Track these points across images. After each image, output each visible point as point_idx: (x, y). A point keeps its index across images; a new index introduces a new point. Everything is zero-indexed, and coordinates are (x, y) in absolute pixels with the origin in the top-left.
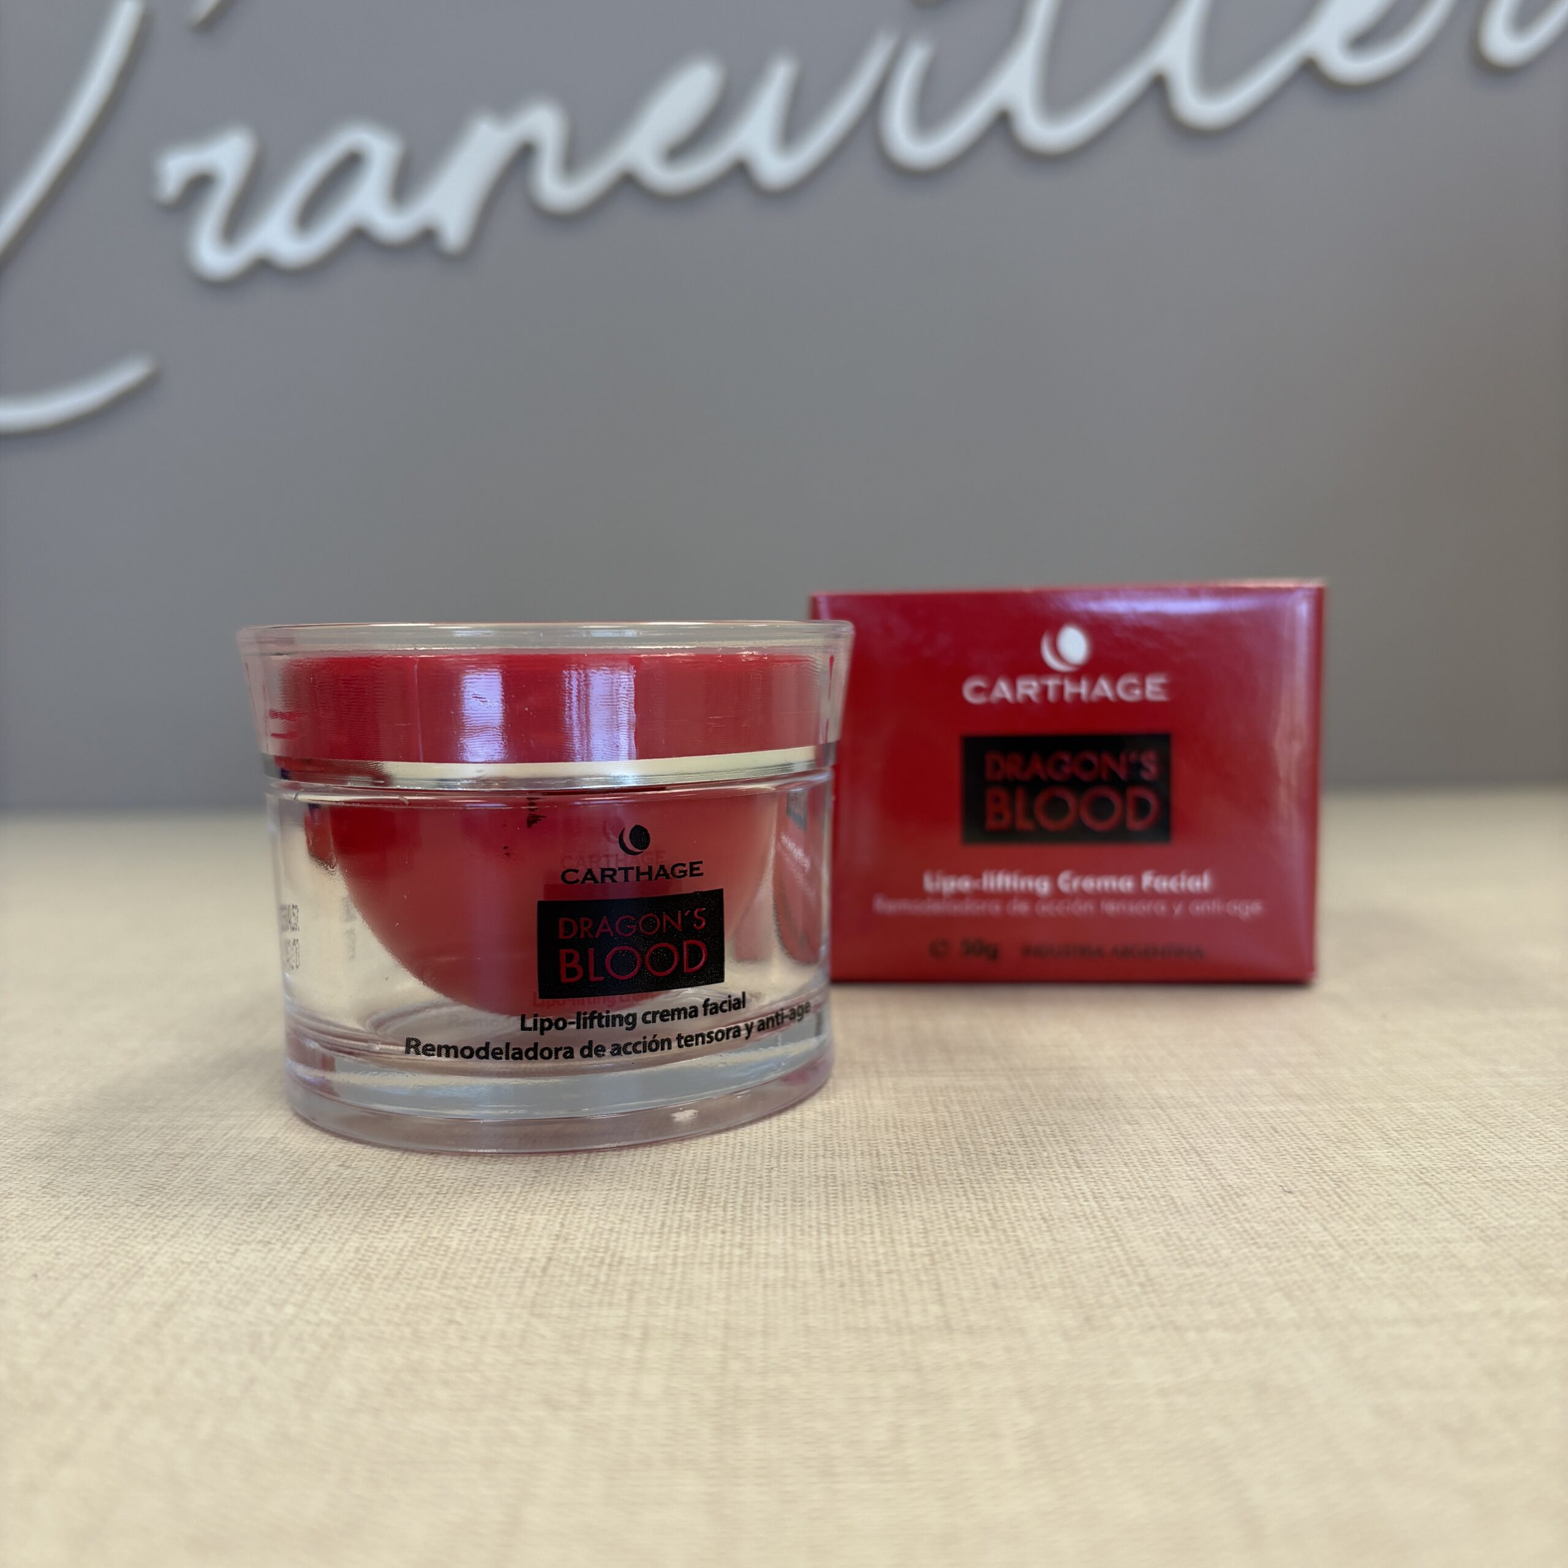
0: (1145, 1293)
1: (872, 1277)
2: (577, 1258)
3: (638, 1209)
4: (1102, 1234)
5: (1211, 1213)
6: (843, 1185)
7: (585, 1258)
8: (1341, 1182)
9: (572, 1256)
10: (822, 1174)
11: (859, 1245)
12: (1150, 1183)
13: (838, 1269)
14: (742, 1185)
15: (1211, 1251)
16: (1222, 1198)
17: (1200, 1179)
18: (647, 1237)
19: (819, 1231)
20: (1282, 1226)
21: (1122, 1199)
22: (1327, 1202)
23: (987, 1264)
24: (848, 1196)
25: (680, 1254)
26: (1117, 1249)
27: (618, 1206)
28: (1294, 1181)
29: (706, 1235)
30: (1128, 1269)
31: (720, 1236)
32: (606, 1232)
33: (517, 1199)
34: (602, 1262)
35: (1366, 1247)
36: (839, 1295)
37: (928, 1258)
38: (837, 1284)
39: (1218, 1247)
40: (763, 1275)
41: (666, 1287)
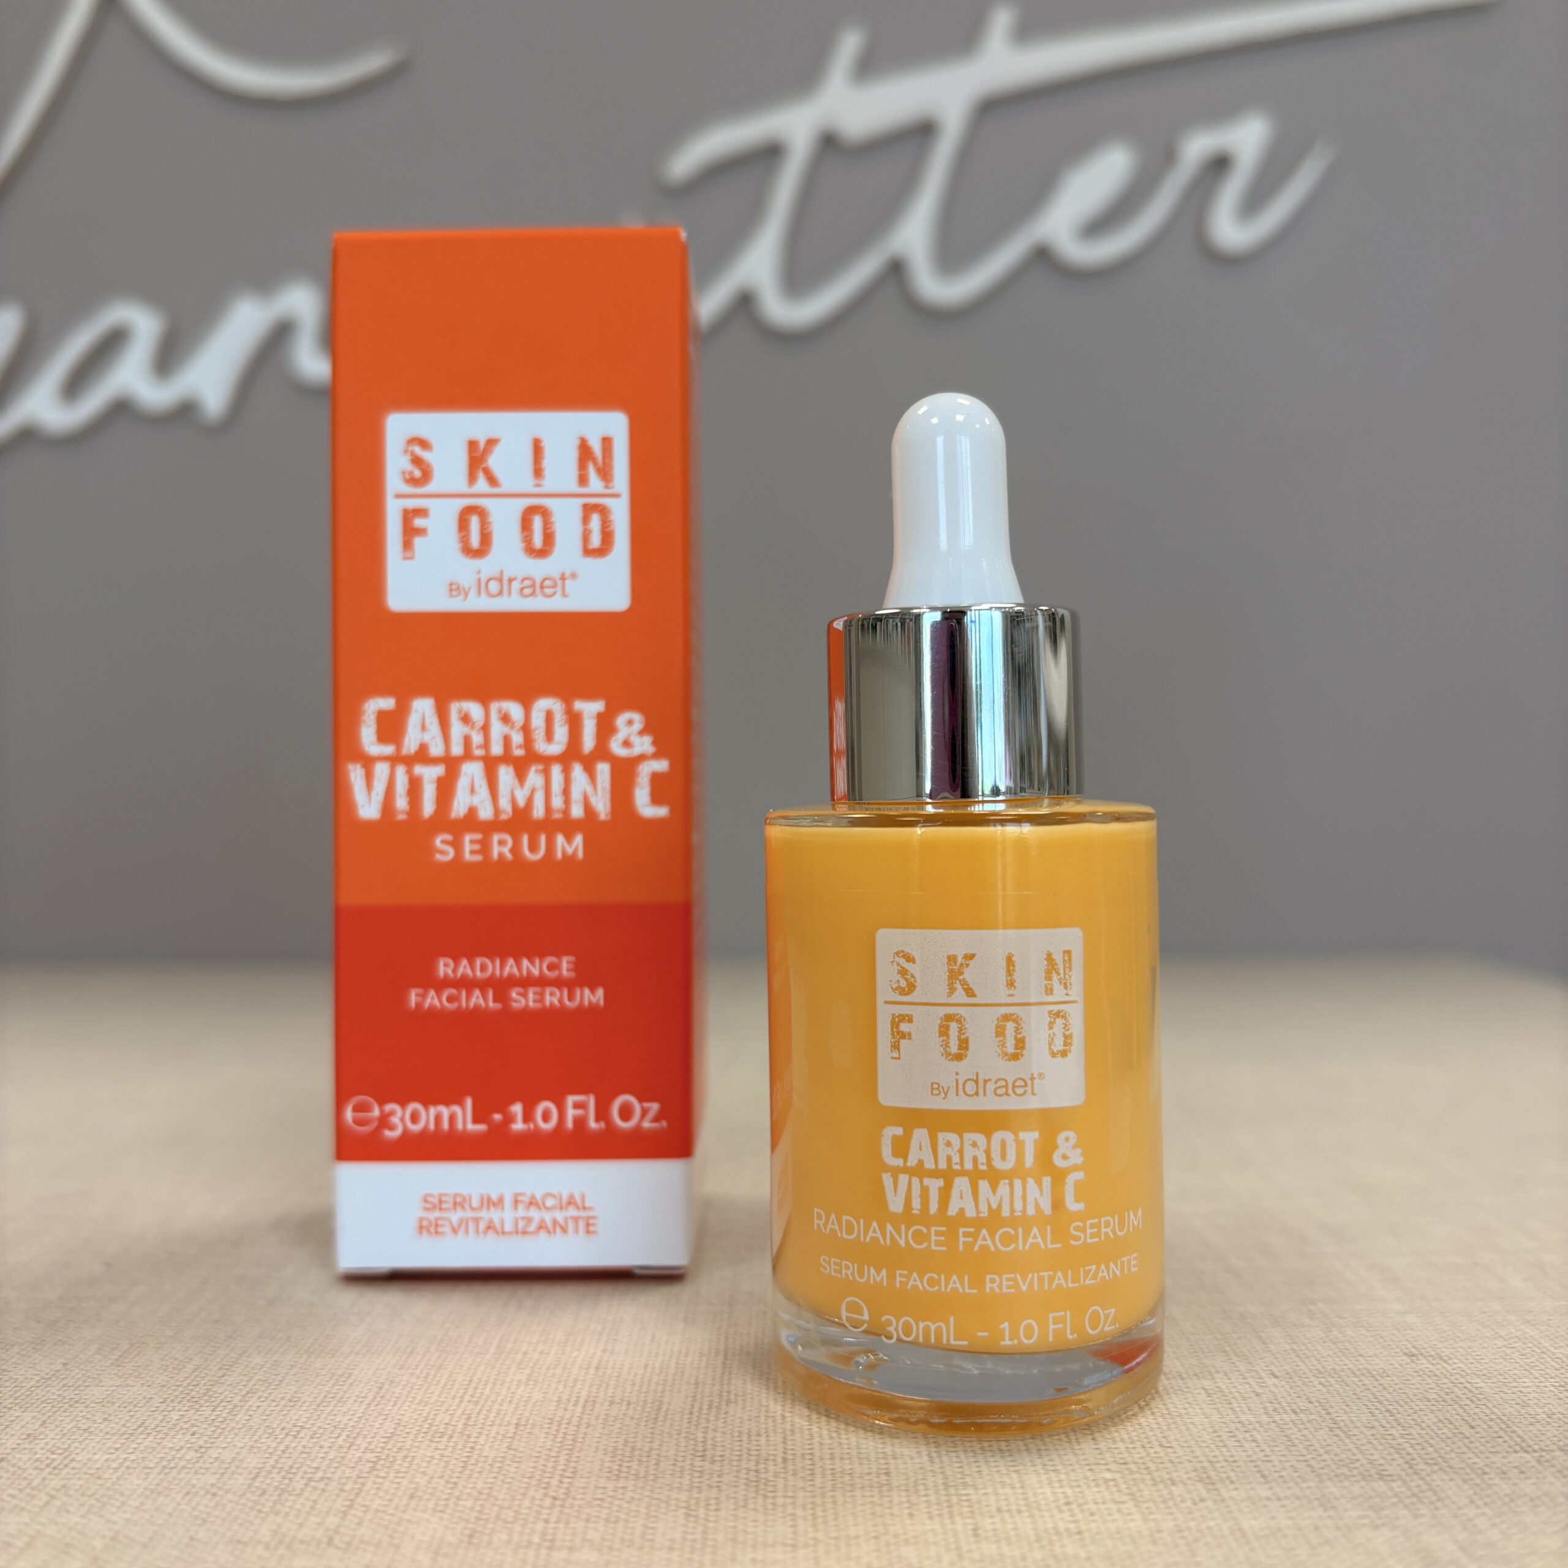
2: (30, 1459)
3: (131, 1407)
6: (351, 1385)
7: (37, 1460)
9: (25, 1458)
10: (340, 1372)
13: (273, 1475)
14: (252, 1383)
18: (114, 1438)
19: (288, 1433)
21: (612, 1403)
24: (347, 1395)
25: (133, 1457)
27: (113, 1403)
29: (173, 1437)
31: (188, 1437)
32: (81, 1432)
33: (22, 1394)
34: (48, 1466)
35: (809, 1462)
36: (250, 1504)
37: (371, 1465)
38: (260, 1492)
39: (662, 1459)
40: (194, 1482)
41: (89, 1493)
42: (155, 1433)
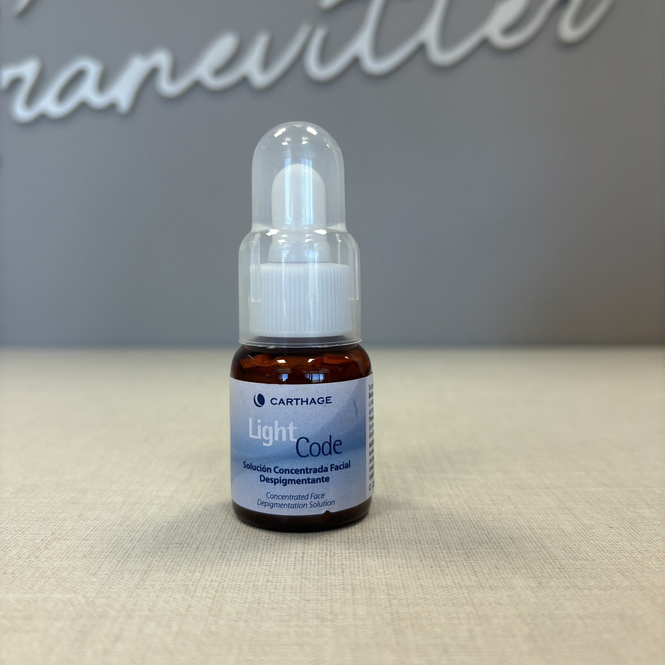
0: (562, 572)
1: (443, 563)
2: (315, 553)
4: (537, 545)
5: (580, 536)
6: (421, 522)
7: (319, 553)
8: (633, 523)
11: (434, 549)
12: (551, 522)
15: (585, 554)
16: (584, 530)
17: (572, 521)
19: (416, 542)
20: (613, 543)
21: (541, 529)
22: (629, 532)
23: (491, 558)
25: (359, 552)
26: (544, 552)
28: (613, 523)
30: (551, 561)
31: (374, 544)
34: (326, 555)
35: (651, 553)
36: (431, 572)
37: (465, 555)
38: (430, 567)
39: (587, 552)
40: (397, 562)
41: (357, 567)
42: (358, 542)
